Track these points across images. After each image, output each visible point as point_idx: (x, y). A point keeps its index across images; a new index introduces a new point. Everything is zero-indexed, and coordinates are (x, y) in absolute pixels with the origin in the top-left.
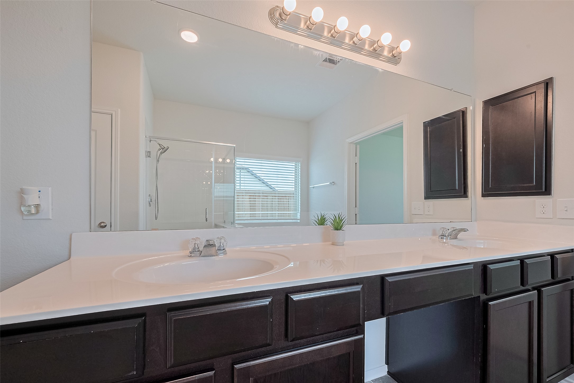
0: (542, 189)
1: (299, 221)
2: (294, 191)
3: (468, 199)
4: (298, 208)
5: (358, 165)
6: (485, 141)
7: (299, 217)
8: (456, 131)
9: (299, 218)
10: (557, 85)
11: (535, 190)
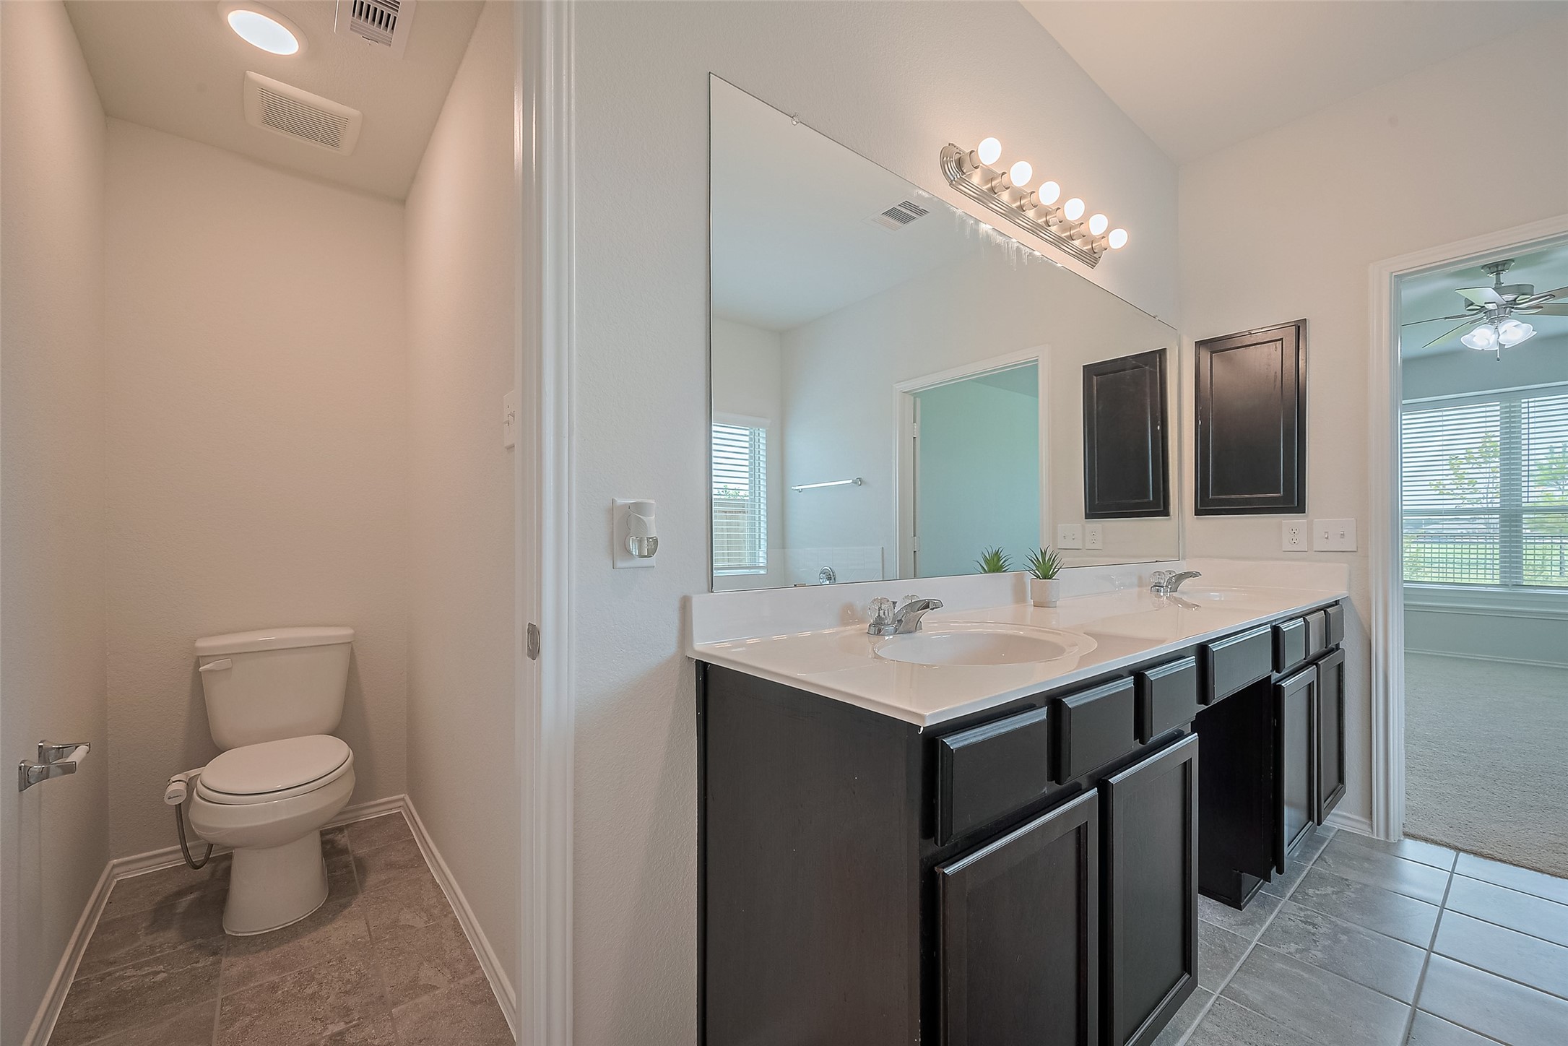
0: (1293, 503)
1: (762, 572)
2: (748, 498)
3: (1170, 519)
4: (760, 541)
5: (918, 440)
6: (1200, 413)
7: (762, 561)
8: (1148, 390)
9: (761, 565)
10: (1312, 332)
11: (1284, 504)
